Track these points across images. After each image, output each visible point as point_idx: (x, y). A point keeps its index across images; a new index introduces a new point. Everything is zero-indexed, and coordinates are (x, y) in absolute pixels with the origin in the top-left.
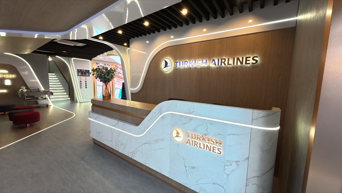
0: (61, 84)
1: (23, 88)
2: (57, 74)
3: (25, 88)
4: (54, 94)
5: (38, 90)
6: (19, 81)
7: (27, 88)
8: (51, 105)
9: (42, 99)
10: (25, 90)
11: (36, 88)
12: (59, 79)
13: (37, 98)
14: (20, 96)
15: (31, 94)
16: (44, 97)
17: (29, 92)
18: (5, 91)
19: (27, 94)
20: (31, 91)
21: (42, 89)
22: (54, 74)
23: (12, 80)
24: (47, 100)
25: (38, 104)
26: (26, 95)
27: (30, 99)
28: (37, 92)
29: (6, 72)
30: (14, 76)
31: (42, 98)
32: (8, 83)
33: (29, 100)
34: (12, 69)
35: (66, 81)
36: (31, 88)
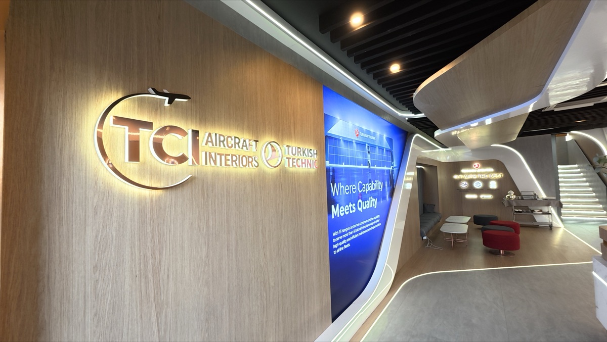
0: (590, 186)
1: (510, 194)
2: (582, 165)
3: (513, 193)
4: (563, 206)
5: (534, 198)
6: (507, 183)
7: (517, 193)
8: (559, 226)
9: (541, 213)
10: (513, 197)
11: (532, 193)
12: (585, 174)
13: (533, 211)
14: (506, 204)
15: (523, 203)
16: (545, 209)
17: (519, 199)
18: (489, 197)
19: (516, 202)
20: (522, 199)
21: (543, 195)
22: (576, 166)
23: (499, 181)
24: (550, 216)
25: (536, 221)
26: (515, 204)
27: (521, 211)
28: (532, 200)
29: (491, 170)
30: (500, 176)
31: (541, 211)
32: (493, 185)
33: (519, 212)
34: (499, 166)
35: (599, 179)
36: (523, 194)
